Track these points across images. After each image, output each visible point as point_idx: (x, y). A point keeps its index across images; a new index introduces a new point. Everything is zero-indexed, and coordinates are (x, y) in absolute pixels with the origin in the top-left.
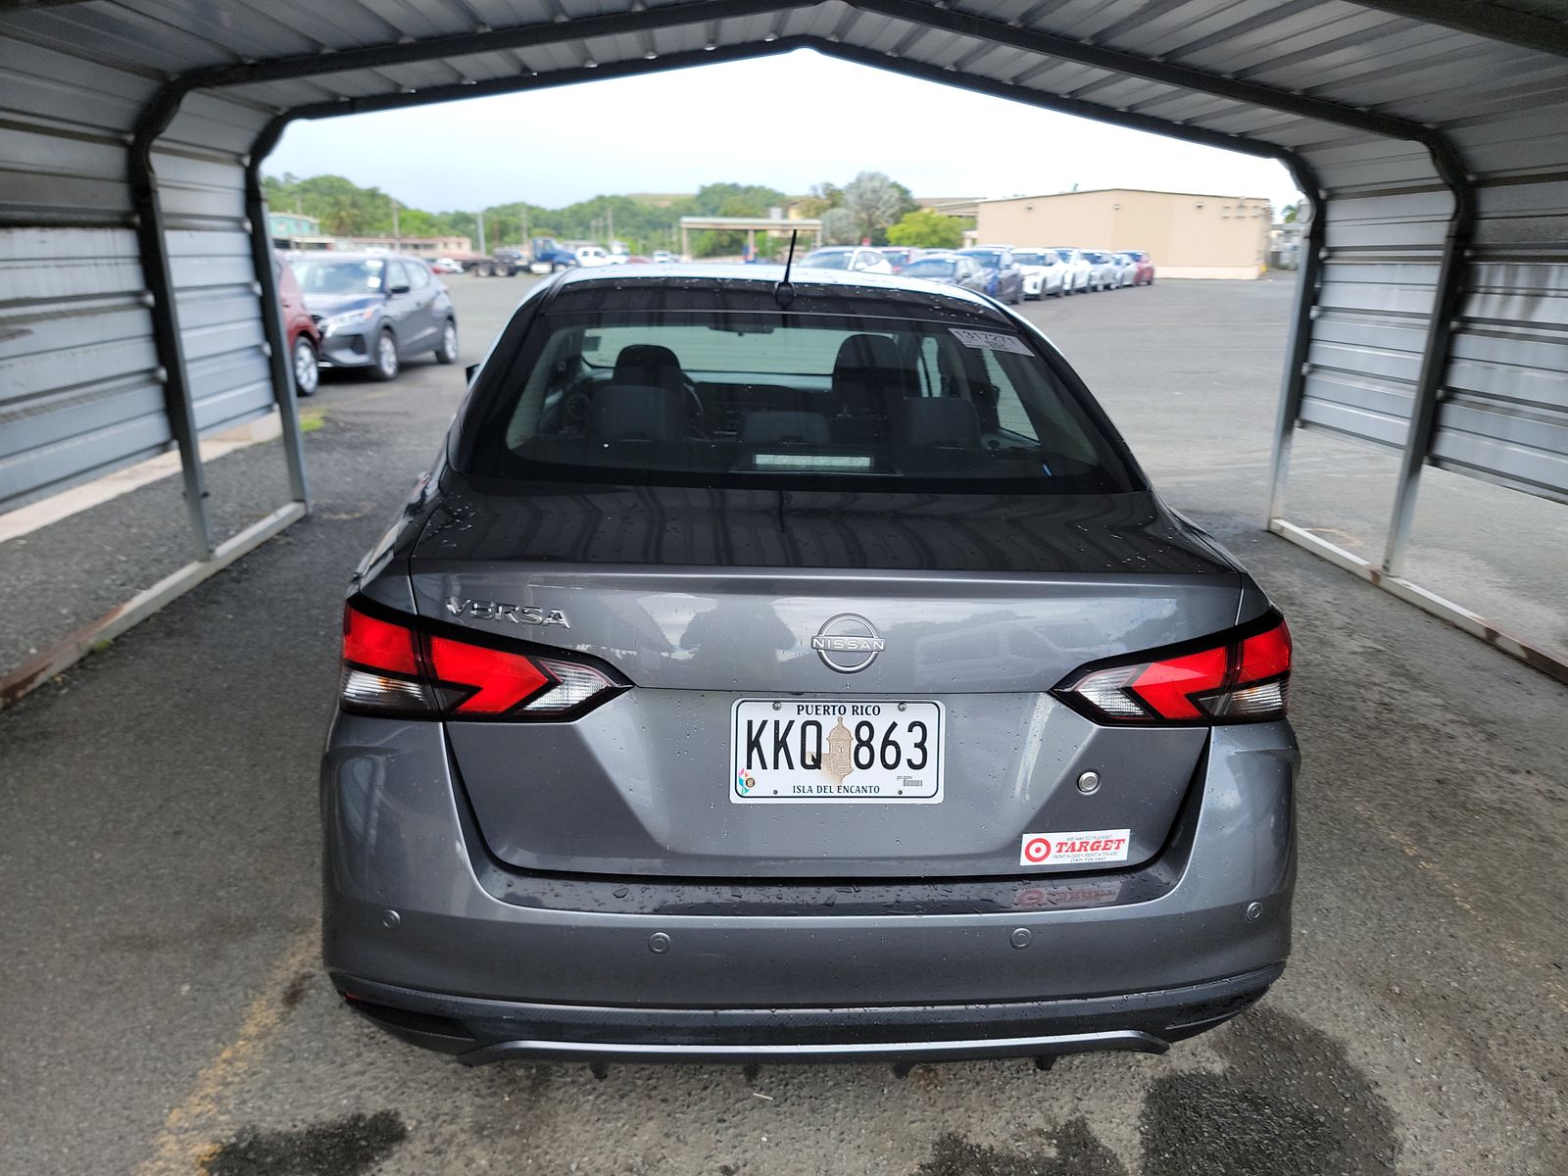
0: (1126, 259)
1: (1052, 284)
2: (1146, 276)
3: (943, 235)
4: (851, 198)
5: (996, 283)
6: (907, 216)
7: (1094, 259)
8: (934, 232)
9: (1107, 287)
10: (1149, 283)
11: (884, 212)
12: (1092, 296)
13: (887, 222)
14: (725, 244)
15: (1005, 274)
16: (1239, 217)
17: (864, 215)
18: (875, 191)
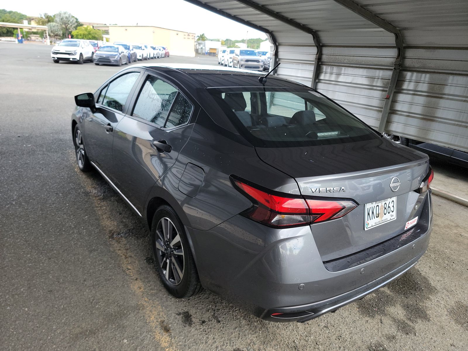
0: (162, 49)
1: (145, 56)
2: (167, 54)
3: (93, 35)
4: (58, 19)
5: (130, 55)
6: (78, 28)
7: (154, 49)
8: (89, 34)
9: (158, 57)
10: (168, 56)
11: (71, 26)
12: (155, 59)
13: (73, 29)
14: (5, 32)
15: (132, 52)
16: (188, 38)
17: (64, 26)
18: (66, 18)
